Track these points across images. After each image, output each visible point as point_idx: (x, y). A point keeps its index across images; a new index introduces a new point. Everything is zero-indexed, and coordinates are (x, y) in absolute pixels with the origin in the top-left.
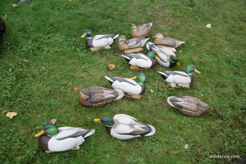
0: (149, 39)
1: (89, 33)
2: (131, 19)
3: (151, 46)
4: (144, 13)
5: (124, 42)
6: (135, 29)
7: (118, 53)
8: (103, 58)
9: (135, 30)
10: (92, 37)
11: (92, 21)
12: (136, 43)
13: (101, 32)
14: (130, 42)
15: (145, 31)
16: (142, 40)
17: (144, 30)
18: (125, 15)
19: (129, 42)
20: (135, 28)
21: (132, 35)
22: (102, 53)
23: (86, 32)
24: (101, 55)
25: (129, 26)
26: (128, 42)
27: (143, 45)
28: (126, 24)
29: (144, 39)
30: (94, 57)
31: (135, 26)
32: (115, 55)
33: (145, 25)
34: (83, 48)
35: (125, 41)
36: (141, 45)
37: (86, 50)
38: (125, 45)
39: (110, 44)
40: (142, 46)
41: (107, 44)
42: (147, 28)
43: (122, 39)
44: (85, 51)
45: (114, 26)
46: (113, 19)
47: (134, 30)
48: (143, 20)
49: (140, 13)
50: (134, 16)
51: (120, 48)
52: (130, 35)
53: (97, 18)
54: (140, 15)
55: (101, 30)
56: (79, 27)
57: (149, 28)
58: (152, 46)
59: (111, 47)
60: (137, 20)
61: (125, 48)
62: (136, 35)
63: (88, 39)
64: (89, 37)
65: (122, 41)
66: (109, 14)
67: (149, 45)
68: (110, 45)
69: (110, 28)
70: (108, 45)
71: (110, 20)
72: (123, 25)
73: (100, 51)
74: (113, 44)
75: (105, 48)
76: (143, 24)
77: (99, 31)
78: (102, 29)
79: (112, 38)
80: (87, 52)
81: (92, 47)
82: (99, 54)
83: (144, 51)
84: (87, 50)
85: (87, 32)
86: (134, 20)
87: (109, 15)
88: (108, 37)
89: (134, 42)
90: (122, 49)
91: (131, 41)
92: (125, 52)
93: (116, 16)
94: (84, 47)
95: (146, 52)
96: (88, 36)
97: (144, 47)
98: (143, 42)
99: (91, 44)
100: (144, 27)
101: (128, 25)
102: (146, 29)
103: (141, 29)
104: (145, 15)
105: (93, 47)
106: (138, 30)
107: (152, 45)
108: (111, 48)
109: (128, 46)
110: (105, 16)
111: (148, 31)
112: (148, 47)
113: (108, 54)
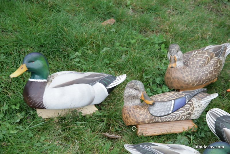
0: (216, 95)
1: (38, 64)
2: (172, 24)
3: (219, 120)
4: (213, 8)
5: (138, 102)
6: (179, 60)
7: (116, 132)
8: (70, 144)
9: (179, 64)
10: (43, 78)
11: (57, 21)
12: (176, 110)
13: (77, 60)
14: (157, 104)
15: (209, 68)
16: (194, 100)
17: (205, 64)
18: (155, 10)
19: (154, 104)
20: (177, 57)
21: (168, 76)
22: (70, 129)
23: (26, 61)
24: (66, 134)
25: (163, 46)
26: (151, 102)
27: (196, 115)
28: (156, 38)
29: (200, 95)
30: (43, 138)
31: (180, 53)
32: (109, 138)
33: (210, 48)
34: (13, 107)
35: (143, 98)
36: (189, 114)
37: (23, 113)
38: (142, 112)
39: (97, 101)
40: (193, 117)
41: (86, 101)
42: (215, 59)
43: (133, 92)
44: (20, 116)
45: (118, 44)
46: (119, 20)
47: (173, 65)
48: (209, 29)
49: (203, 6)
50: (182, 13)
51: (124, 116)
52: (162, 75)
53: (75, 13)
54: (200, 14)
55: (77, 53)
56: (15, 39)
57: (221, 58)
58: (223, 121)
59: (100, 109)
60: (191, 28)
61: (141, 120)
62: (178, 78)
63: (31, 82)
64: (36, 76)
65: (134, 97)
66: (111, 4)
67: (214, 115)
68: (97, 106)
69: (105, 49)
70: (89, 104)
71: (110, 21)
72: (147, 42)
73: (65, 122)
74: (105, 100)
75: (81, 113)
76: (205, 46)
77: (72, 56)
78: (80, 51)
79: (106, 86)
80: (25, 121)
81: (39, 108)
82: (60, 131)
83: (197, 132)
84: (26, 114)
85: (30, 61)
86: (181, 28)
87: (109, 8)
88: (92, 82)
89: (168, 103)
90: (131, 121)
91: (159, 99)
92: (139, 131)
93: (131, 12)
94: (18, 105)
95: (203, 135)
96: (33, 72)
97: (201, 121)
98: (197, 104)
99: (39, 97)
100: (206, 55)
101: (159, 44)
102: (212, 62)
103: (197, 63)
104: (217, 15)
105: (43, 108)
106: (186, 64)
107: (224, 117)
108: (101, 114)
109: (149, 116)
110: (99, 10)
111: (216, 68)
112: (210, 121)
113: (87, 134)
